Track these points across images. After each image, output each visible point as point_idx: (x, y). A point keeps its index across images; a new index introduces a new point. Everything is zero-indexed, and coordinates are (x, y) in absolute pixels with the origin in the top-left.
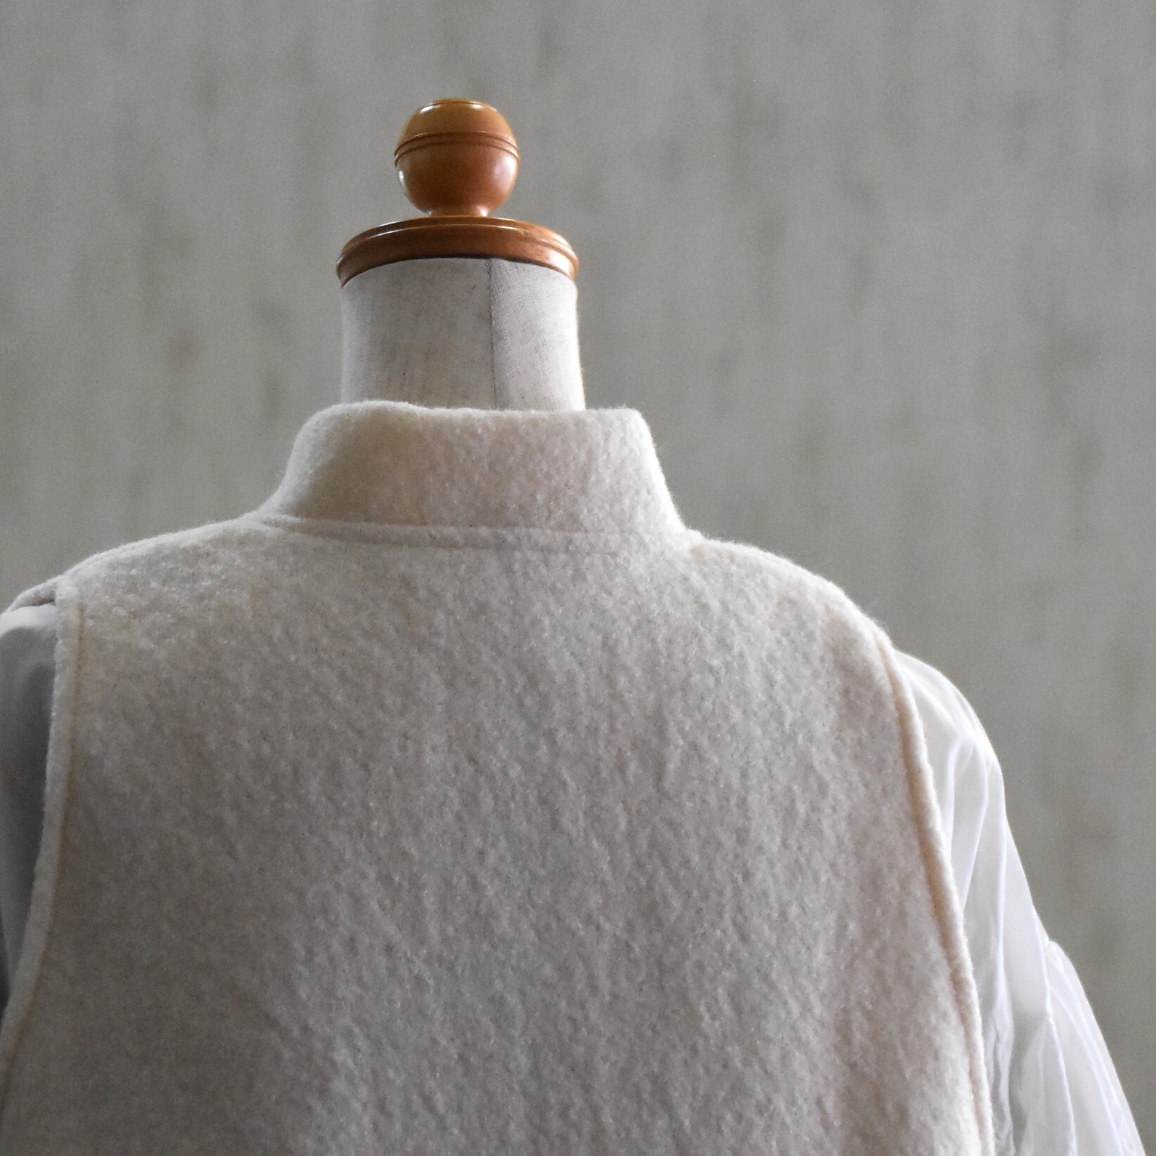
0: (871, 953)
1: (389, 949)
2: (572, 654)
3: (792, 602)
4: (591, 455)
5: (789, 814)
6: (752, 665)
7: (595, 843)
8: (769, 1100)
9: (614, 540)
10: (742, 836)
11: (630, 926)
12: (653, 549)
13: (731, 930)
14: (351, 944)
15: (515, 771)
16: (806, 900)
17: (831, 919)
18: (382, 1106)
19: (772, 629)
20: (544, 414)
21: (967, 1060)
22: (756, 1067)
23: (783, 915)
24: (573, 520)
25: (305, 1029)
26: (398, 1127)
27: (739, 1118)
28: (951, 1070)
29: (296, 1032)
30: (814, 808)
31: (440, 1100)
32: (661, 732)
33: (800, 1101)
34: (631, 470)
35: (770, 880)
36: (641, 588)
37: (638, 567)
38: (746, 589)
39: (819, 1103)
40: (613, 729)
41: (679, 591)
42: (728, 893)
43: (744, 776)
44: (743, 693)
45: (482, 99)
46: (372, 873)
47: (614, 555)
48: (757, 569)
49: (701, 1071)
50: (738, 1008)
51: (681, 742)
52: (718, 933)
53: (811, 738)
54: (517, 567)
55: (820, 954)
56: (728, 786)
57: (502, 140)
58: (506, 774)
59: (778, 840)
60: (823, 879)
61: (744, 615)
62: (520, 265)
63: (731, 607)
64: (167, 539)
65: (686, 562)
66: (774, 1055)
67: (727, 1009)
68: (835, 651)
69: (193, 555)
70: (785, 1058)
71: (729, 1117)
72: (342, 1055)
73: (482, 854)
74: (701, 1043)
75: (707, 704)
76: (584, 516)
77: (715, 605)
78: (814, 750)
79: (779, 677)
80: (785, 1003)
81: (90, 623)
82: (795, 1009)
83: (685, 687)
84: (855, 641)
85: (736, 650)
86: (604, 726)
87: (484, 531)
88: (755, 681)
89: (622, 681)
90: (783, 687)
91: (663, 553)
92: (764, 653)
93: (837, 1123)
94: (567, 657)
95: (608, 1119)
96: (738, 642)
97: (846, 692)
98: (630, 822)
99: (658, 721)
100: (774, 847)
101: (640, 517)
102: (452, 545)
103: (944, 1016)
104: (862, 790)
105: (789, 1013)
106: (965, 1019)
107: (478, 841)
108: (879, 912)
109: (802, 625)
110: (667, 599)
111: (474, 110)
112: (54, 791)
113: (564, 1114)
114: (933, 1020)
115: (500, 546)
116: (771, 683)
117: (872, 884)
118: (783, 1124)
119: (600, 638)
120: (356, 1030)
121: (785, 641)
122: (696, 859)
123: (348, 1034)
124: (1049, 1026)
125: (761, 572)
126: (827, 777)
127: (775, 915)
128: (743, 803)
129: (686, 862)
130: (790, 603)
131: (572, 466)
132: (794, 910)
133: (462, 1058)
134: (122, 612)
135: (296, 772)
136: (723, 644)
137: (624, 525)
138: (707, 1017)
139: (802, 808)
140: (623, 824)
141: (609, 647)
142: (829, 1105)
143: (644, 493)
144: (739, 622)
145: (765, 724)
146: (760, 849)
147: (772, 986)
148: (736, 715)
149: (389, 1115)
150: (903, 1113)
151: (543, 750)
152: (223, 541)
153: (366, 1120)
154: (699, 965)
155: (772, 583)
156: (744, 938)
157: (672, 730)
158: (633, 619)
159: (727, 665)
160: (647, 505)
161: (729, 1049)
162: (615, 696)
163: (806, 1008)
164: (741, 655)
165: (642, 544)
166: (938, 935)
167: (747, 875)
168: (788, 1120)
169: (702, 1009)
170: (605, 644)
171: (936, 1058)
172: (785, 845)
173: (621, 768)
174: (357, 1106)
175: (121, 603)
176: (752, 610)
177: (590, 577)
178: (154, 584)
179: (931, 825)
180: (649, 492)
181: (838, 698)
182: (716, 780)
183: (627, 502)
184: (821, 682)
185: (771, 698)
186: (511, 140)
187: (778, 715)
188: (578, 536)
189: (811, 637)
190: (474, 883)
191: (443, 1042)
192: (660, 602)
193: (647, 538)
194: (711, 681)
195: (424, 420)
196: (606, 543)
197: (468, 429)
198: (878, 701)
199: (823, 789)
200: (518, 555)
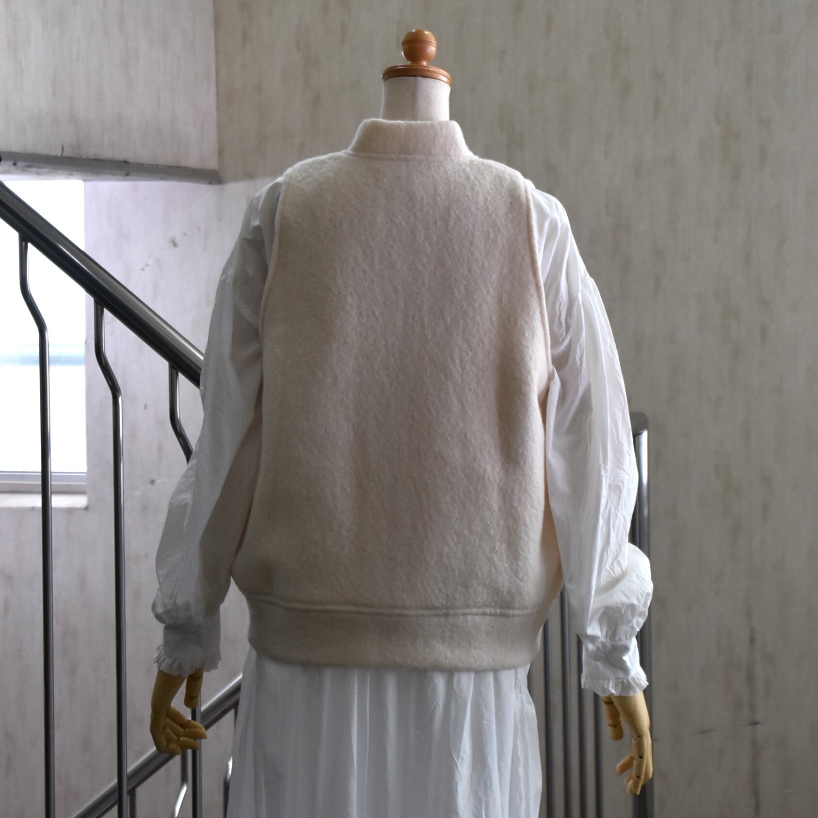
0: (510, 277)
1: (364, 272)
2: (424, 191)
3: (500, 177)
4: (436, 134)
5: (488, 237)
6: (481, 195)
7: (426, 244)
8: (474, 317)
9: (442, 158)
10: (471, 243)
11: (436, 268)
12: (455, 161)
13: (466, 269)
14: (353, 270)
15: (404, 223)
16: (491, 262)
17: (499, 267)
18: (360, 314)
19: (490, 184)
20: (428, 122)
21: (539, 308)
22: (471, 308)
23: (483, 266)
24: (430, 153)
25: (339, 292)
26: (365, 320)
27: (465, 321)
28: (532, 311)
29: (337, 293)
30: (496, 236)
31: (377, 313)
32: (449, 214)
33: (484, 318)
34: (450, 138)
35: (480, 256)
36: (449, 172)
37: (449, 166)
38: (484, 173)
39: (491, 318)
40: (434, 212)
41: (461, 173)
42: (466, 258)
43: (474, 226)
44: (477, 203)
45: (428, 30)
46: (360, 251)
47: (441, 163)
48: (490, 167)
49: (454, 308)
50: (467, 292)
51: (454, 216)
52: (462, 270)
53: (497, 216)
54: (411, 166)
55: (494, 277)
56: (468, 229)
57: (431, 42)
58: (400, 224)
59: (483, 245)
60: (497, 256)
61: (481, 181)
62: (425, 79)
63: (477, 178)
64: (317, 158)
65: (467, 165)
66: (477, 305)
67: (463, 292)
68: (510, 191)
69: (323, 162)
70: (480, 305)
71: (461, 321)
72: (349, 300)
73: (392, 246)
74: (454, 300)
75: (465, 206)
76: (433, 151)
77: (472, 177)
78: (497, 219)
79: (489, 198)
80: (482, 291)
81: (292, 181)
82: (485, 292)
83: (458, 200)
84: (517, 188)
85: (476, 190)
86: (431, 212)
87: (402, 156)
88: (481, 199)
89: (438, 199)
90: (490, 202)
91: (459, 162)
92: (485, 192)
93: (495, 324)
94: (422, 192)
95: (426, 320)
96: (477, 188)
97: (511, 203)
98: (437, 239)
99: (448, 211)
100: (482, 246)
101: (452, 152)
102: (392, 160)
103: (532, 296)
104: (512, 231)
105: (482, 293)
106: (539, 296)
107: (391, 243)
108: (514, 266)
109: (501, 183)
110: (457, 176)
111: (426, 34)
112: (277, 226)
113: (413, 318)
114: (528, 297)
115: (407, 160)
116: (486, 199)
117: (513, 257)
118: (478, 324)
119: (433, 187)
120: (354, 293)
121: (494, 188)
122: (456, 249)
123: (352, 295)
124: (579, 301)
125: (491, 168)
126: (501, 227)
127: (480, 266)
128: (473, 234)
129: (454, 250)
130: (499, 178)
131: (430, 137)
132: (486, 264)
133: (384, 302)
134: (300, 178)
135: (341, 223)
136: (472, 189)
137: (447, 154)
138: (457, 293)
139: (491, 236)
140: (435, 239)
141: (435, 189)
142: (494, 319)
143: (454, 145)
144: (479, 182)
145: (482, 212)
146: (477, 247)
147: (478, 285)
148: (473, 209)
149: (362, 317)
150: (516, 322)
151: (413, 217)
152: (331, 158)
153: (356, 318)
154: (456, 279)
155: (494, 171)
156: (470, 271)
157: (452, 213)
158: (445, 181)
159: (472, 195)
160: (455, 148)
161: (463, 302)
162: (436, 202)
163: (488, 291)
164: (478, 192)
165: (452, 160)
166: (532, 272)
167: (472, 254)
168: (480, 323)
169: (456, 291)
170: (434, 188)
171: (528, 306)
172: (485, 246)
173: (436, 223)
174: (353, 314)
175: (301, 175)
176: (484, 179)
177: (432, 169)
178: (311, 170)
179: (533, 241)
180: (456, 145)
181: (508, 205)
182: (465, 227)
183: (447, 148)
184: (503, 200)
185: (486, 204)
186: (435, 43)
187: (488, 209)
188: (430, 157)
189: (503, 187)
190: (390, 254)
191: (379, 297)
192: (454, 176)
193: (453, 158)
194: (467, 199)
195: (386, 124)
196: (439, 159)
197: (398, 126)
198: (521, 205)
199: (499, 231)
200: (411, 162)
